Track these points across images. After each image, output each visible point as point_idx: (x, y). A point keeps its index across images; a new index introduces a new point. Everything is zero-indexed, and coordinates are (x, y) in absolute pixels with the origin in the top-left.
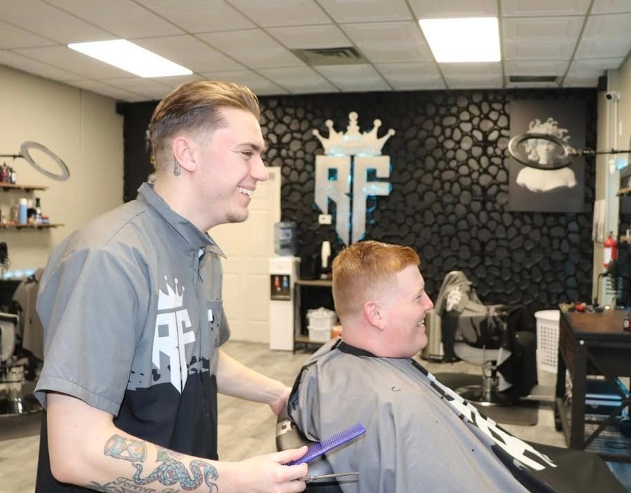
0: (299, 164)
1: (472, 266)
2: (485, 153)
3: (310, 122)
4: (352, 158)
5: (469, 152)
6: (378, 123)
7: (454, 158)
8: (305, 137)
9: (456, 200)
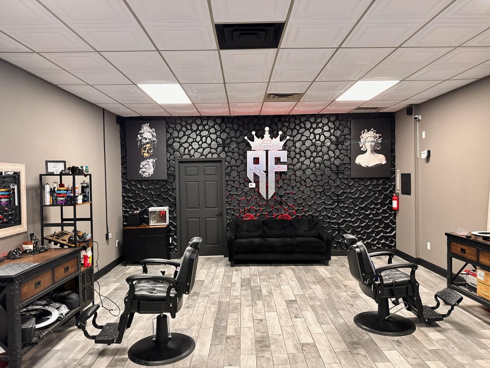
0: (236, 156)
1: (333, 207)
2: (337, 148)
3: (241, 132)
4: (267, 151)
5: (329, 147)
6: (280, 133)
7: (321, 151)
8: (239, 140)
9: (323, 173)
